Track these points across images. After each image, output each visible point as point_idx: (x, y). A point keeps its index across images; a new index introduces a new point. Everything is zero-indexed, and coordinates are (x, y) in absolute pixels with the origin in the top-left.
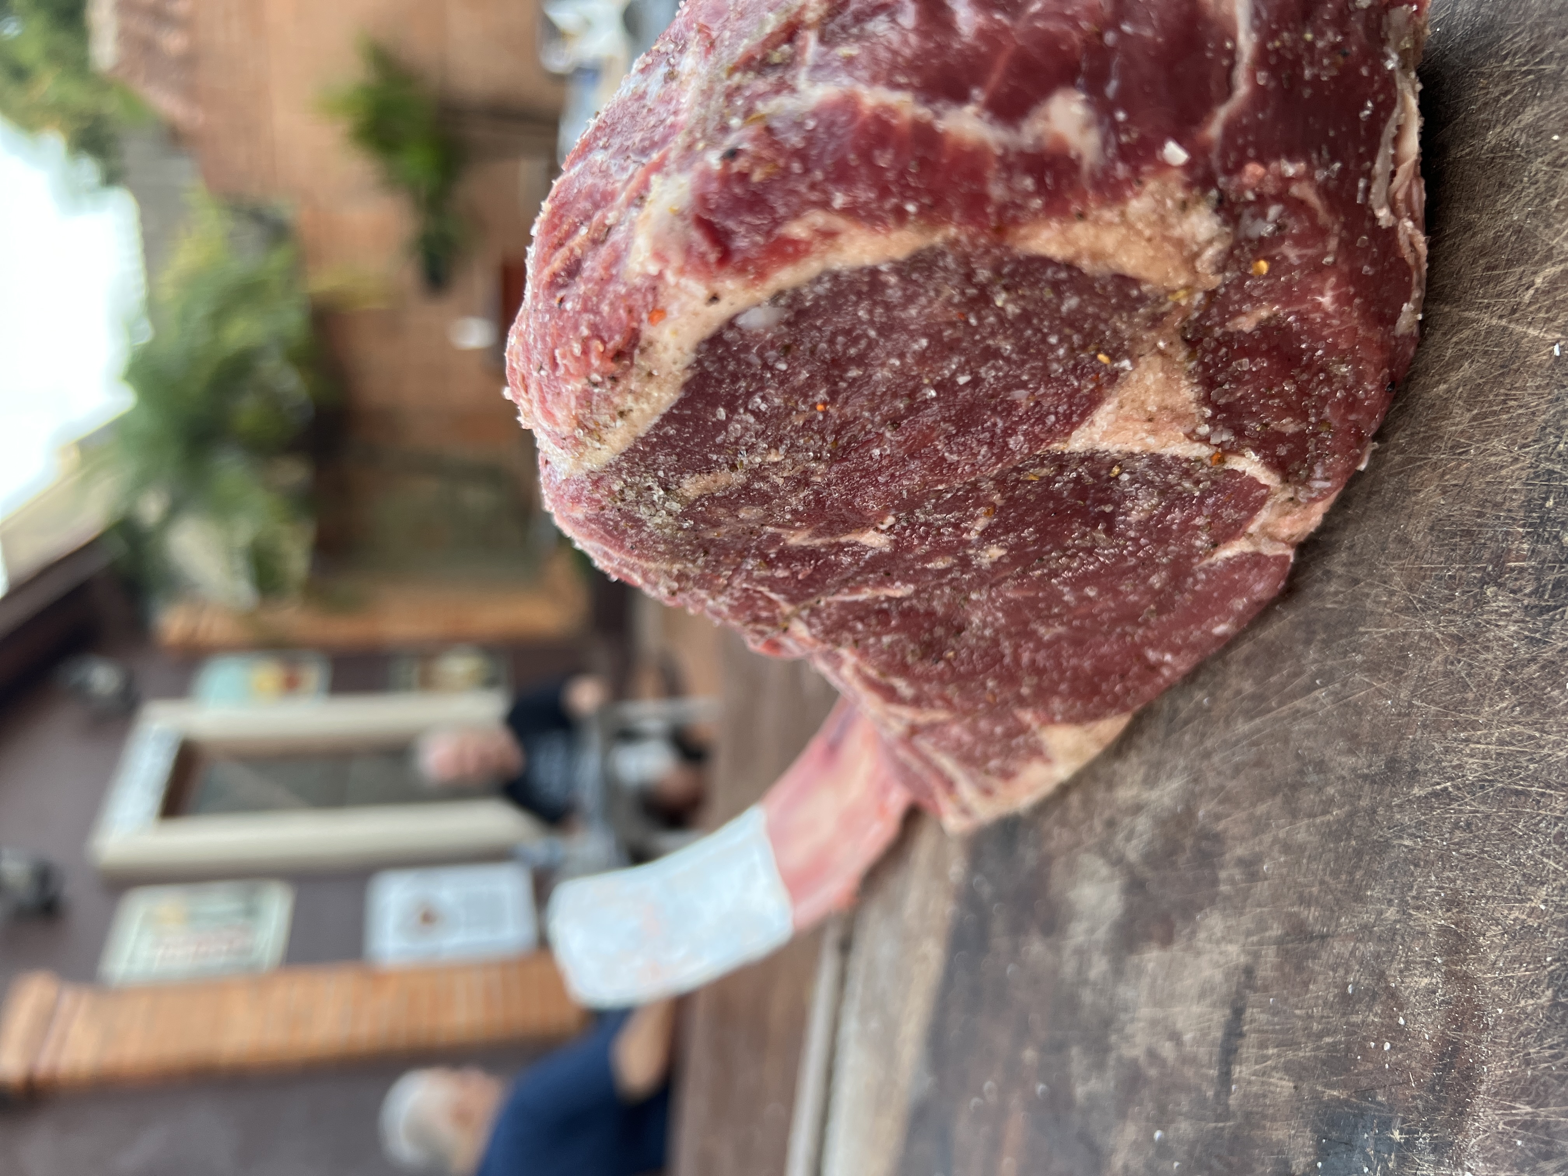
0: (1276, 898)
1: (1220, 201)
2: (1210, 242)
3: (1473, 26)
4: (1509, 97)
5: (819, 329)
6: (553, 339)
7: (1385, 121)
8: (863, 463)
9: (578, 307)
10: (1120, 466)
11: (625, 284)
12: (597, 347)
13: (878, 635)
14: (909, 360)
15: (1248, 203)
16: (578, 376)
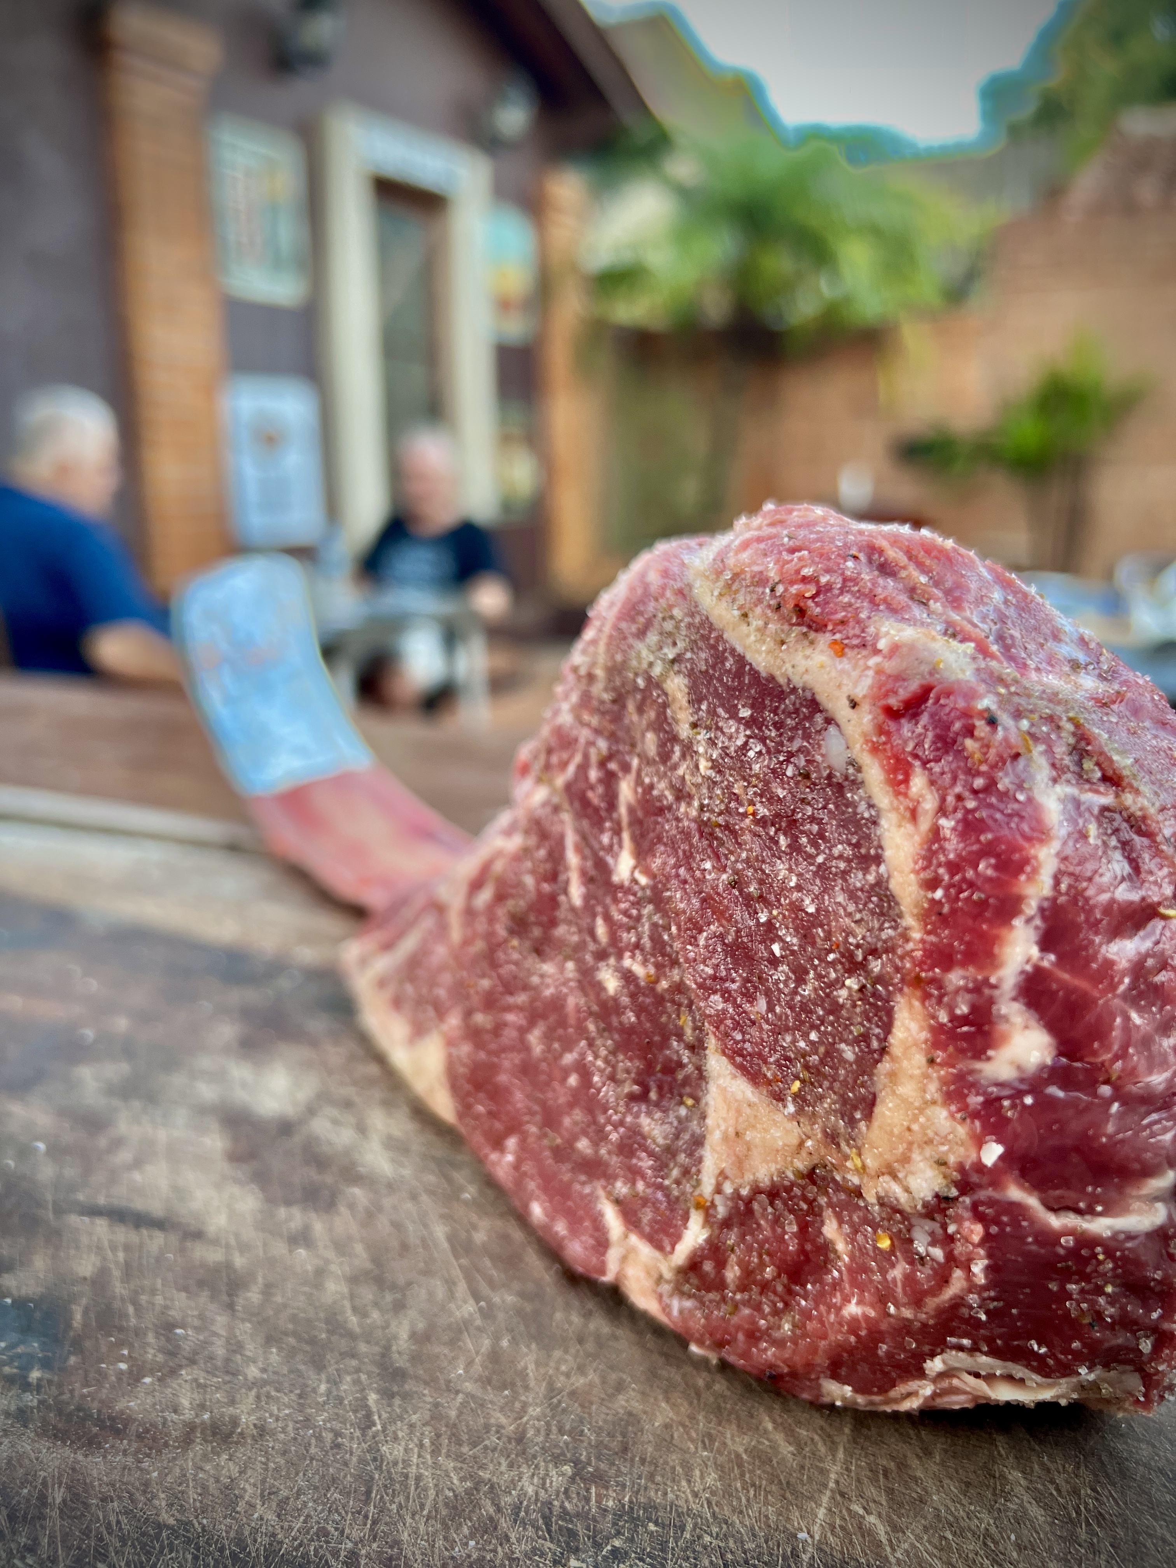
0: (271, 1262)
1: (947, 1199)
2: (907, 1190)
3: (1127, 1459)
4: (1055, 1493)
5: (824, 807)
6: (818, 549)
7: (1028, 1366)
8: (698, 852)
9: (848, 573)
10: (693, 1106)
11: (869, 618)
12: (809, 591)
13: (533, 872)
14: (795, 895)
15: (944, 1227)
16: (781, 571)
